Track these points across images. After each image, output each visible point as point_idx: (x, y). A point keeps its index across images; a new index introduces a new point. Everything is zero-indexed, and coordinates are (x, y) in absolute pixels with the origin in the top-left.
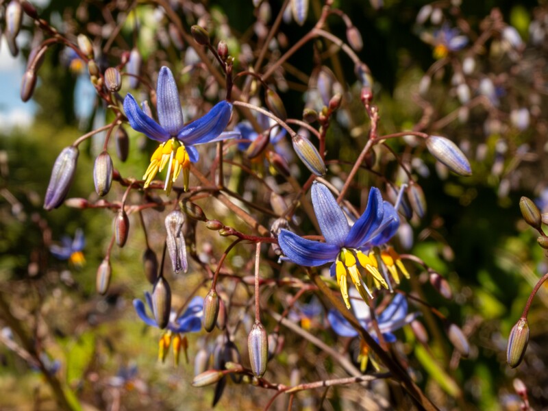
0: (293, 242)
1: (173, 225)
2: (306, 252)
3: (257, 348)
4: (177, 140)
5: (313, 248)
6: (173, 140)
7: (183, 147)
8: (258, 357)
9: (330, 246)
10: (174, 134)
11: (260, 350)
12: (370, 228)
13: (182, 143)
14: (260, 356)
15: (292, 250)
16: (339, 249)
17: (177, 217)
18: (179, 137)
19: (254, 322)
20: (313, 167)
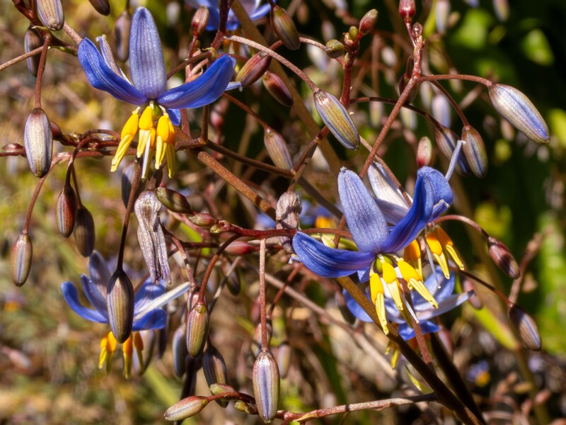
0: (315, 249)
1: (147, 212)
2: (331, 262)
3: (265, 384)
4: (156, 104)
5: (341, 257)
6: (152, 105)
7: (166, 115)
8: (267, 397)
9: (363, 255)
10: (153, 97)
11: (269, 387)
12: (416, 227)
13: (163, 109)
14: (269, 395)
15: (312, 258)
16: (374, 255)
17: (152, 202)
18: (160, 101)
19: (261, 350)
20: (342, 137)
